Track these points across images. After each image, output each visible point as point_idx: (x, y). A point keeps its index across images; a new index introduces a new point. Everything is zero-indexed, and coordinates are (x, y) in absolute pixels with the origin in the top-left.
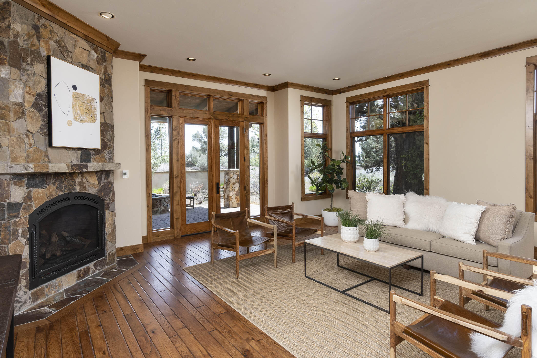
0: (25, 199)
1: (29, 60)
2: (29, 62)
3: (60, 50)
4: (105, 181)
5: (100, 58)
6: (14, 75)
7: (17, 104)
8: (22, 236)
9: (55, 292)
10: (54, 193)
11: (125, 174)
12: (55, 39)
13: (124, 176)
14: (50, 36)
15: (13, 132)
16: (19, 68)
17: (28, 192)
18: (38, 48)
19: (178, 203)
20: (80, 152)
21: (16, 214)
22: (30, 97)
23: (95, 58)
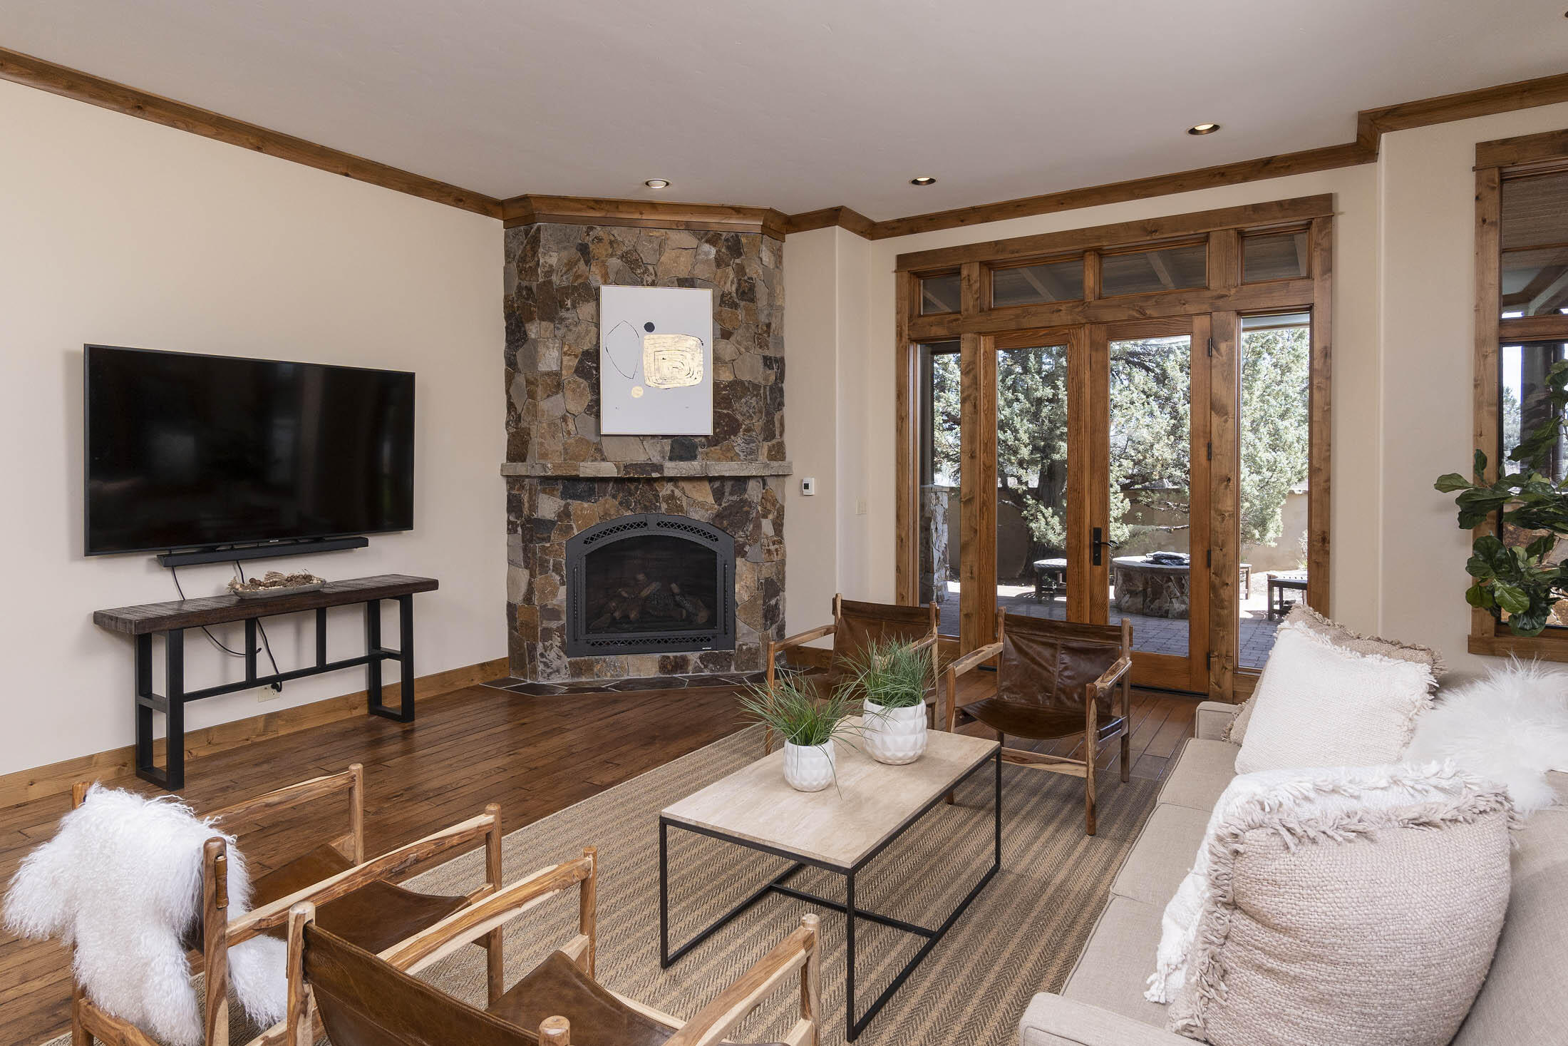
0: (559, 516)
1: (569, 303)
2: (569, 306)
3: (630, 267)
4: (735, 498)
5: (723, 253)
6: (546, 331)
7: (549, 374)
8: (553, 571)
9: (612, 676)
10: (612, 512)
11: (806, 486)
12: (619, 253)
13: (806, 492)
14: (610, 251)
15: (543, 415)
16: (551, 320)
17: (565, 505)
18: (587, 278)
19: (972, 573)
20: (669, 441)
21: (545, 535)
22: (569, 360)
23: (712, 256)
